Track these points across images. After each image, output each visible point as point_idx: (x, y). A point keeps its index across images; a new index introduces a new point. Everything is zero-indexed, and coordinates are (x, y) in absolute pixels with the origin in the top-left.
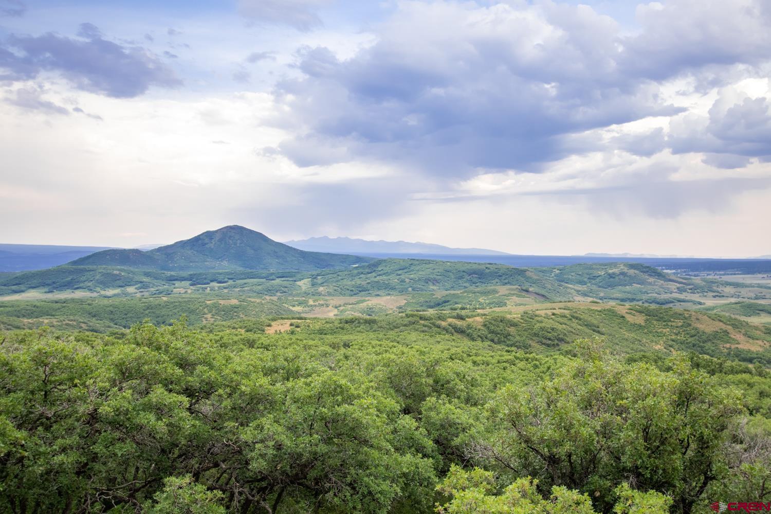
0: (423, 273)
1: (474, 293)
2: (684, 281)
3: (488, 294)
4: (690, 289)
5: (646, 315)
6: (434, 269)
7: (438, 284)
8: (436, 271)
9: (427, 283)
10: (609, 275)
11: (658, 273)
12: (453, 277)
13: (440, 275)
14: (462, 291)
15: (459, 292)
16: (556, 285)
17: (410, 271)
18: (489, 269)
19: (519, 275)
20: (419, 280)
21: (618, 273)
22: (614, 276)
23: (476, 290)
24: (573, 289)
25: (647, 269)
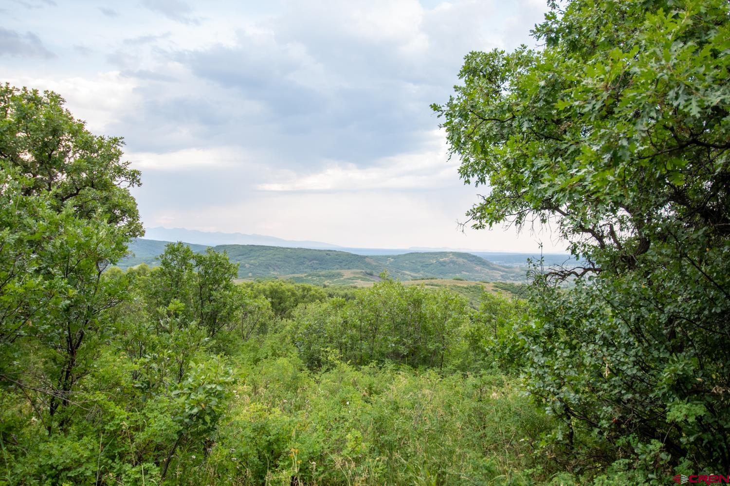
0: (263, 258)
1: (319, 276)
2: (506, 270)
3: (333, 277)
4: (512, 277)
5: (512, 292)
6: (275, 255)
7: (278, 270)
8: (276, 256)
9: (268, 268)
10: (440, 263)
11: (483, 262)
12: (294, 263)
13: (281, 261)
14: (306, 275)
15: (303, 276)
16: (394, 271)
17: (250, 257)
18: (329, 255)
19: (359, 261)
20: (260, 265)
21: (448, 261)
22: (444, 264)
23: (321, 273)
24: (410, 275)
25: (474, 258)
